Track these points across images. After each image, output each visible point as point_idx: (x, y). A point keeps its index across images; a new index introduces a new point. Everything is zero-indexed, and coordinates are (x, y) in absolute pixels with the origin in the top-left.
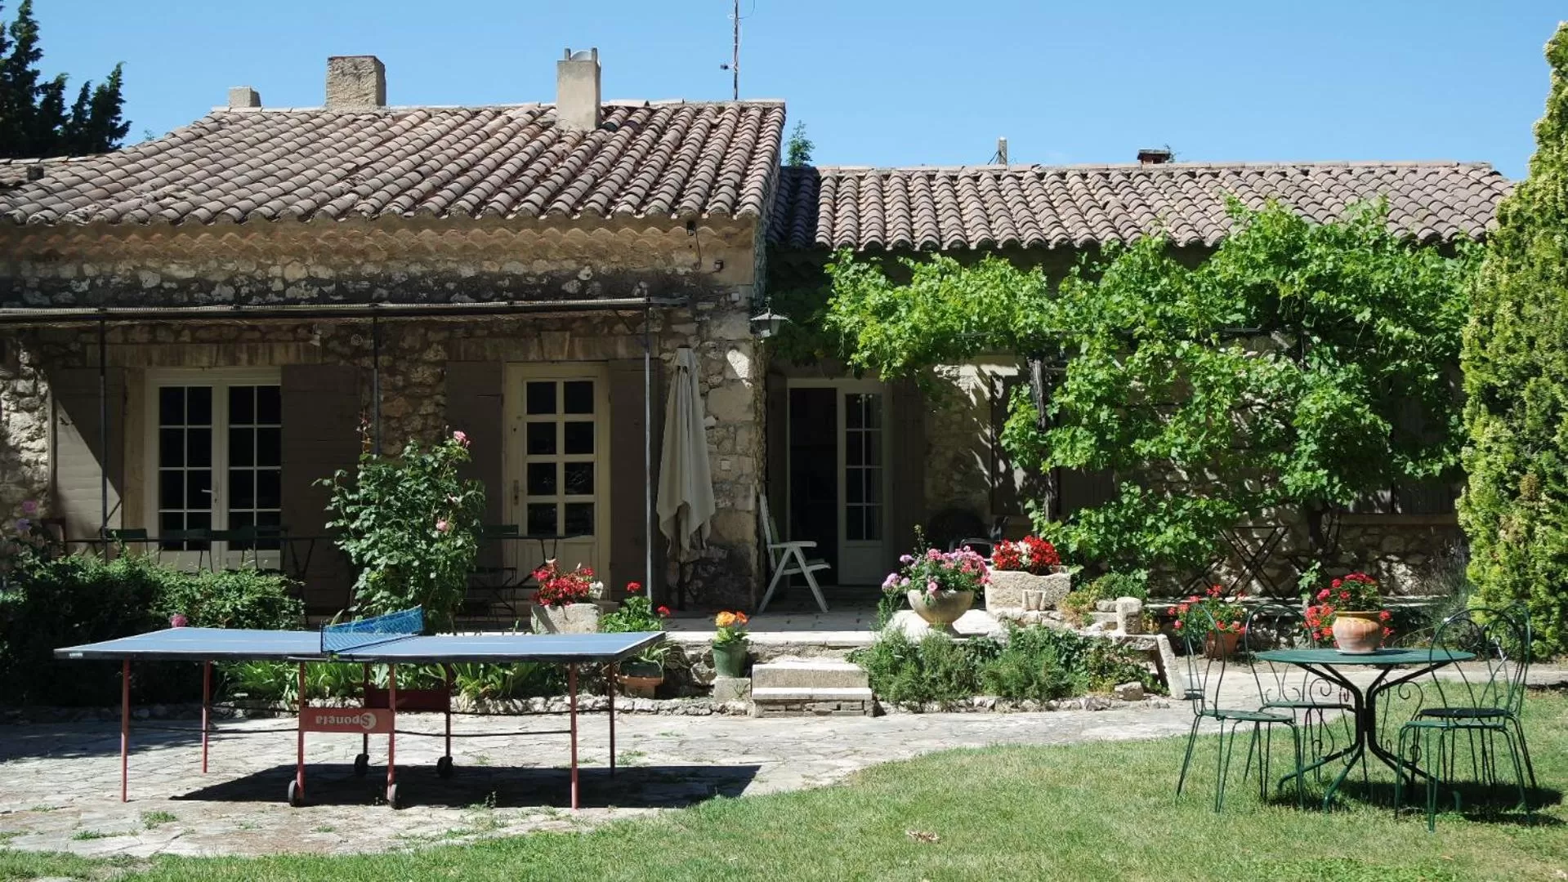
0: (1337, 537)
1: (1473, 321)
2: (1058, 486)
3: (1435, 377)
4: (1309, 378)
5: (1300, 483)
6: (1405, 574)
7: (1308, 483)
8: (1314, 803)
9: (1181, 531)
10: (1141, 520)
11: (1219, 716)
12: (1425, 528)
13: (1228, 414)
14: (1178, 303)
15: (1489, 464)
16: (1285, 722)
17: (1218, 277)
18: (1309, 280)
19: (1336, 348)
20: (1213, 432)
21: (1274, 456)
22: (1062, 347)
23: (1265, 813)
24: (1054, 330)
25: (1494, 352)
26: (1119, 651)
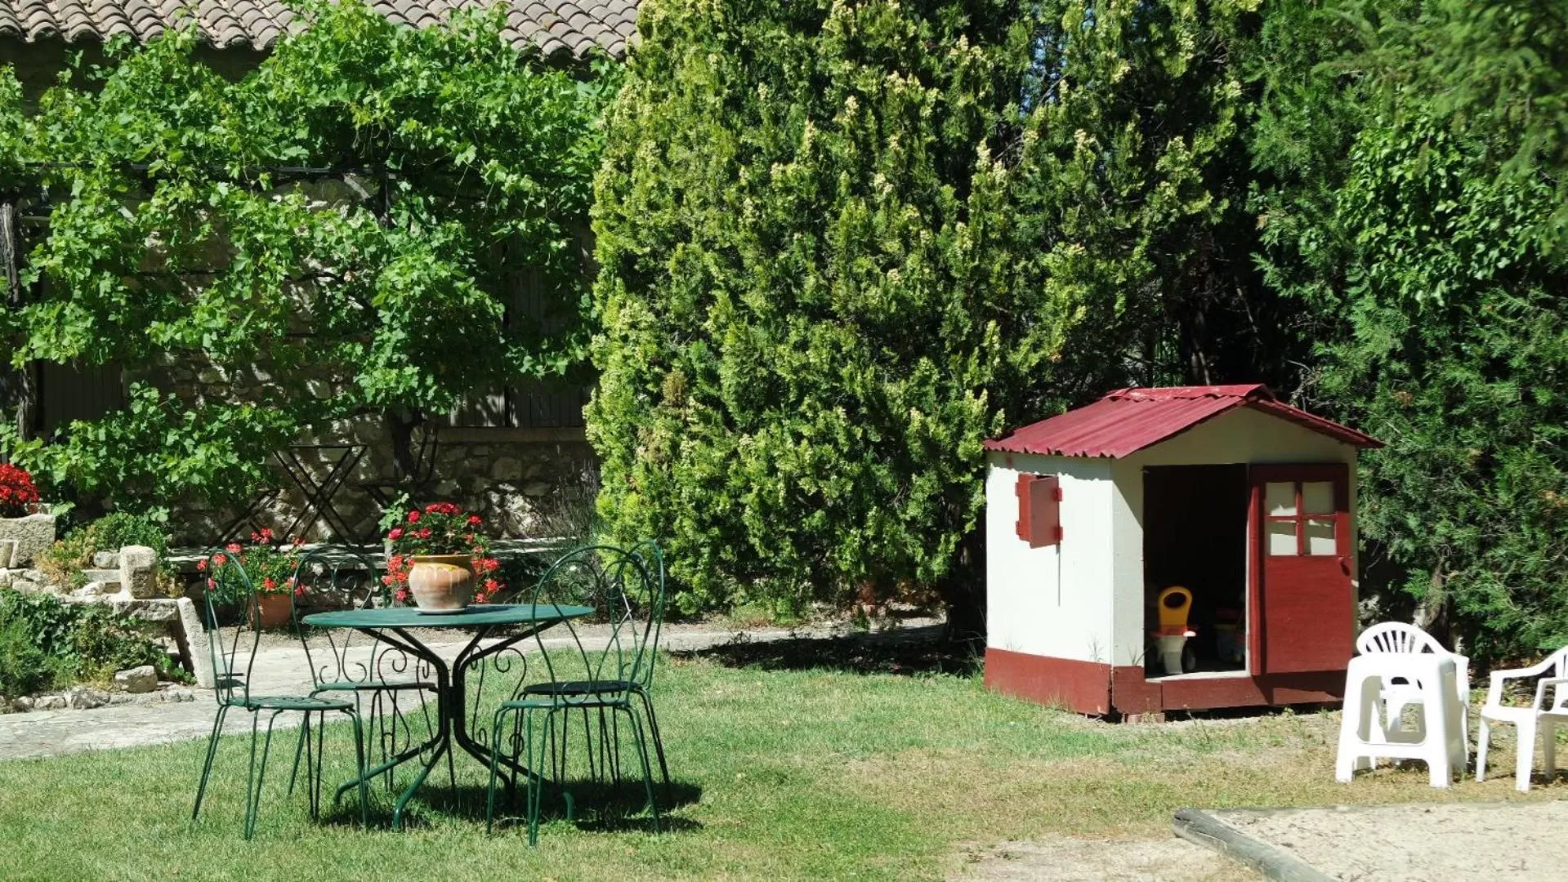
0: (432, 460)
1: (607, 165)
2: (39, 389)
3: (563, 244)
4: (393, 239)
5: (380, 386)
6: (523, 509)
7: (393, 384)
8: (380, 819)
9: (216, 452)
10: (160, 436)
11: (252, 706)
12: (550, 446)
13: (285, 287)
14: (213, 129)
15: (626, 358)
16: (342, 709)
17: (271, 95)
18: (395, 104)
19: (432, 199)
20: (263, 313)
21: (348, 348)
22: (45, 187)
23: (314, 837)
24: (32, 160)
25: (633, 209)
26: (123, 623)
